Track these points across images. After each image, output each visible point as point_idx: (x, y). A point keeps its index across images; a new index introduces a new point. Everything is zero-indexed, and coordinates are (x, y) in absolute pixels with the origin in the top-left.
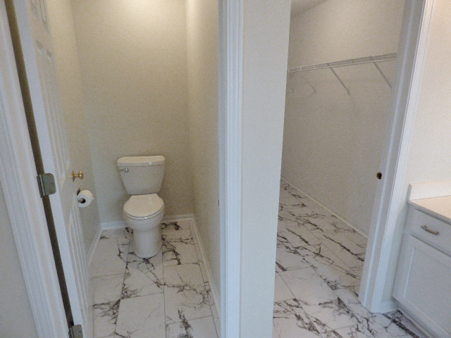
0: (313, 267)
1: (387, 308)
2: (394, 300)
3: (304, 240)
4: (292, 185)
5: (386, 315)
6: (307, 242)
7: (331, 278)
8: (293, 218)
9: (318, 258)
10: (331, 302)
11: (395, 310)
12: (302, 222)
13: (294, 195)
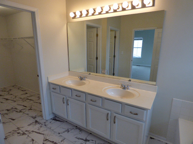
0: (27, 114)
1: (52, 117)
2: (53, 113)
3: (25, 106)
4: (21, 86)
5: (51, 119)
6: (26, 107)
7: (34, 115)
8: (21, 100)
9: (30, 110)
10: (33, 123)
11: (54, 116)
12: (25, 100)
13: (23, 91)
